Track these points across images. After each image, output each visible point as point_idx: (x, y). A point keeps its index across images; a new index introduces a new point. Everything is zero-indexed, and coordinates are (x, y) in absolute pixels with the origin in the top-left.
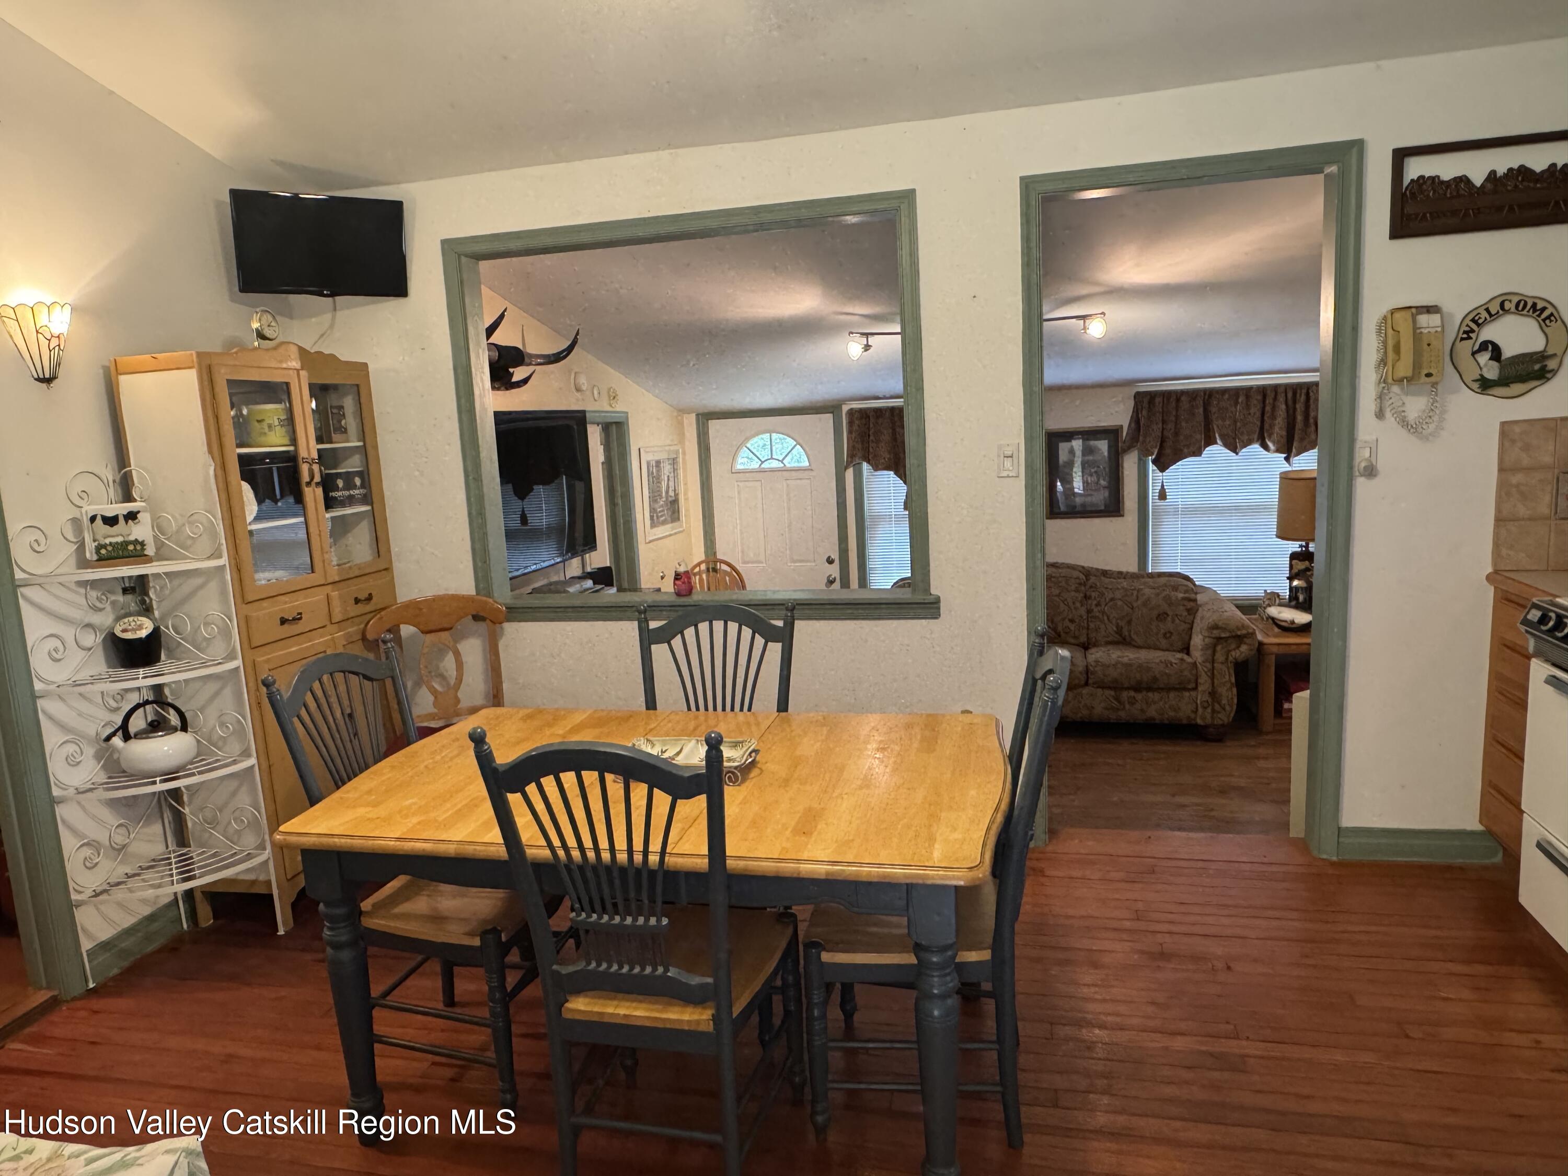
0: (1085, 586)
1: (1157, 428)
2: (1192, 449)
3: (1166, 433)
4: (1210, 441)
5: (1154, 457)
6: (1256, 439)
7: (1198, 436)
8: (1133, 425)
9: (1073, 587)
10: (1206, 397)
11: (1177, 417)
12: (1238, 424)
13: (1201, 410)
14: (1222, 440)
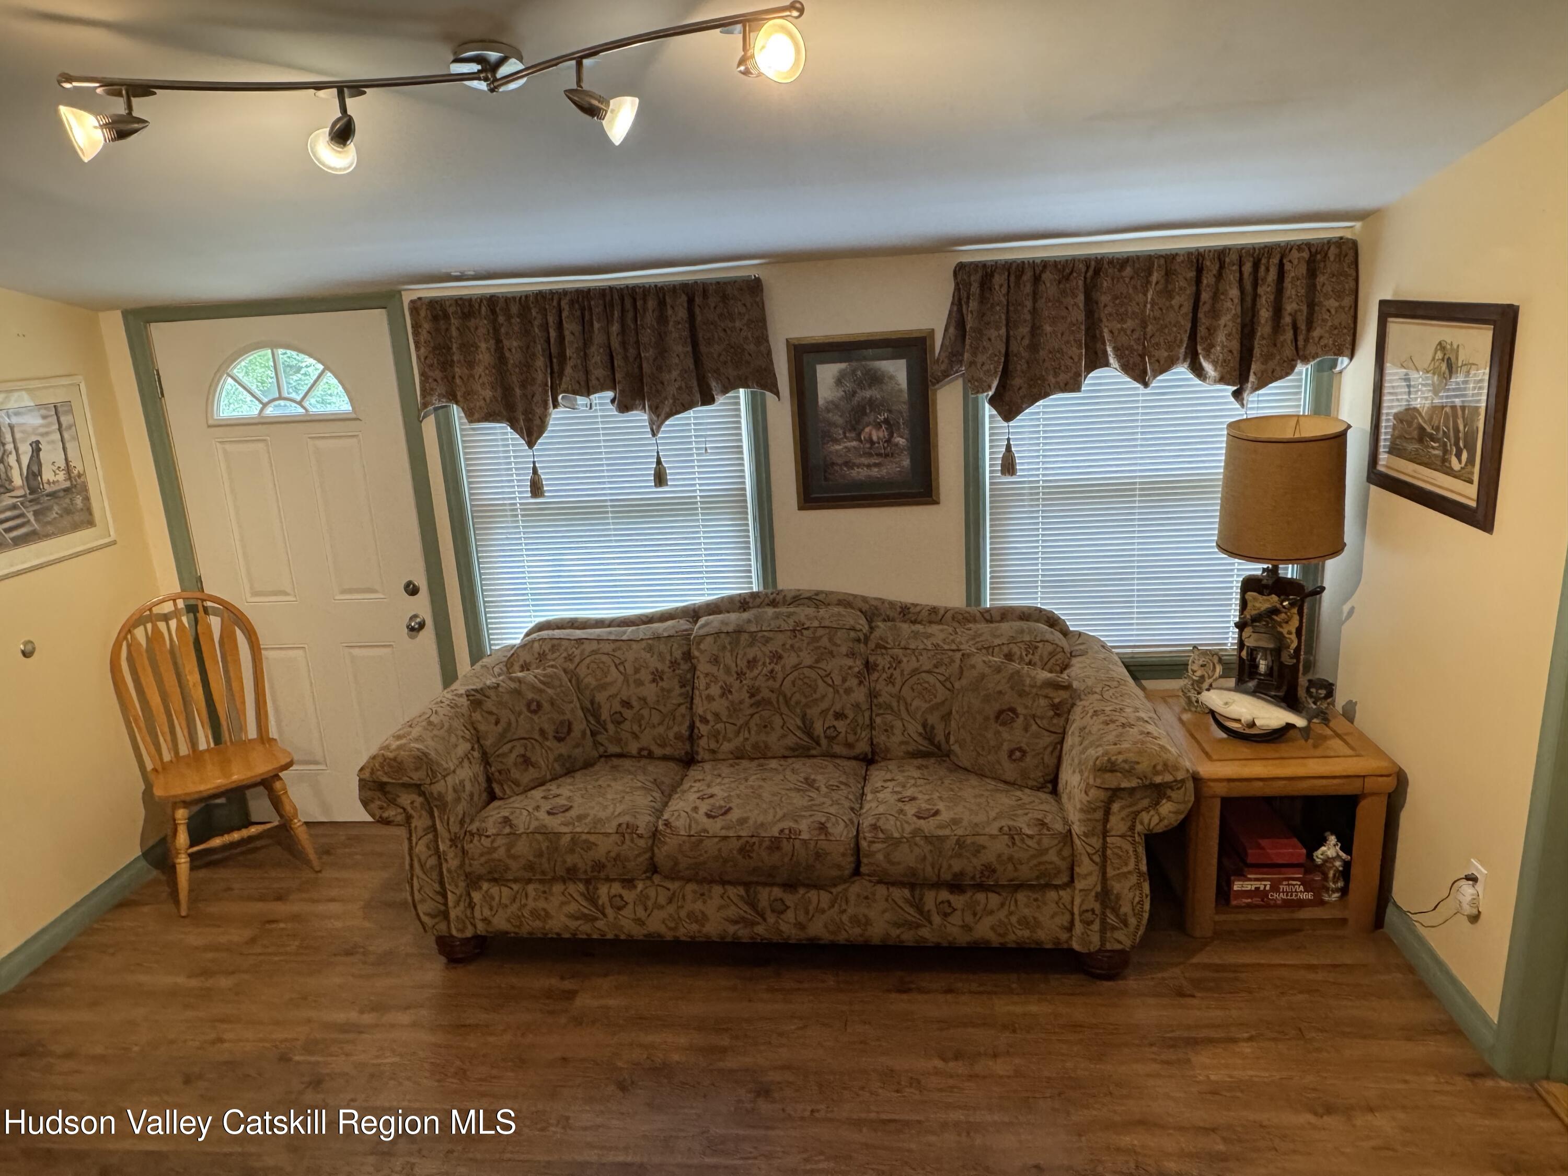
0: (866, 644)
1: (996, 335)
2: (1063, 377)
3: (1014, 347)
4: (1096, 361)
5: (990, 393)
6: (1181, 356)
7: (1074, 351)
8: (952, 330)
9: (844, 650)
10: (1090, 274)
11: (1034, 311)
12: (1150, 329)
13: (1081, 297)
14: (1119, 357)
